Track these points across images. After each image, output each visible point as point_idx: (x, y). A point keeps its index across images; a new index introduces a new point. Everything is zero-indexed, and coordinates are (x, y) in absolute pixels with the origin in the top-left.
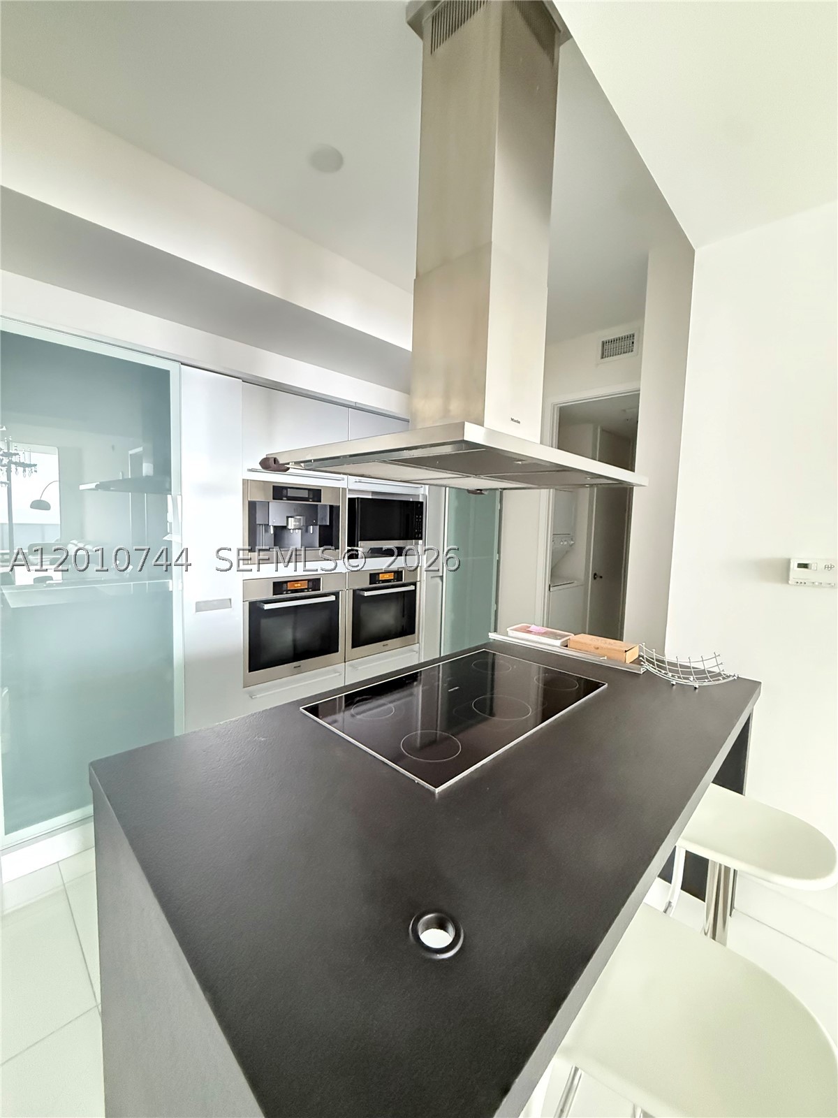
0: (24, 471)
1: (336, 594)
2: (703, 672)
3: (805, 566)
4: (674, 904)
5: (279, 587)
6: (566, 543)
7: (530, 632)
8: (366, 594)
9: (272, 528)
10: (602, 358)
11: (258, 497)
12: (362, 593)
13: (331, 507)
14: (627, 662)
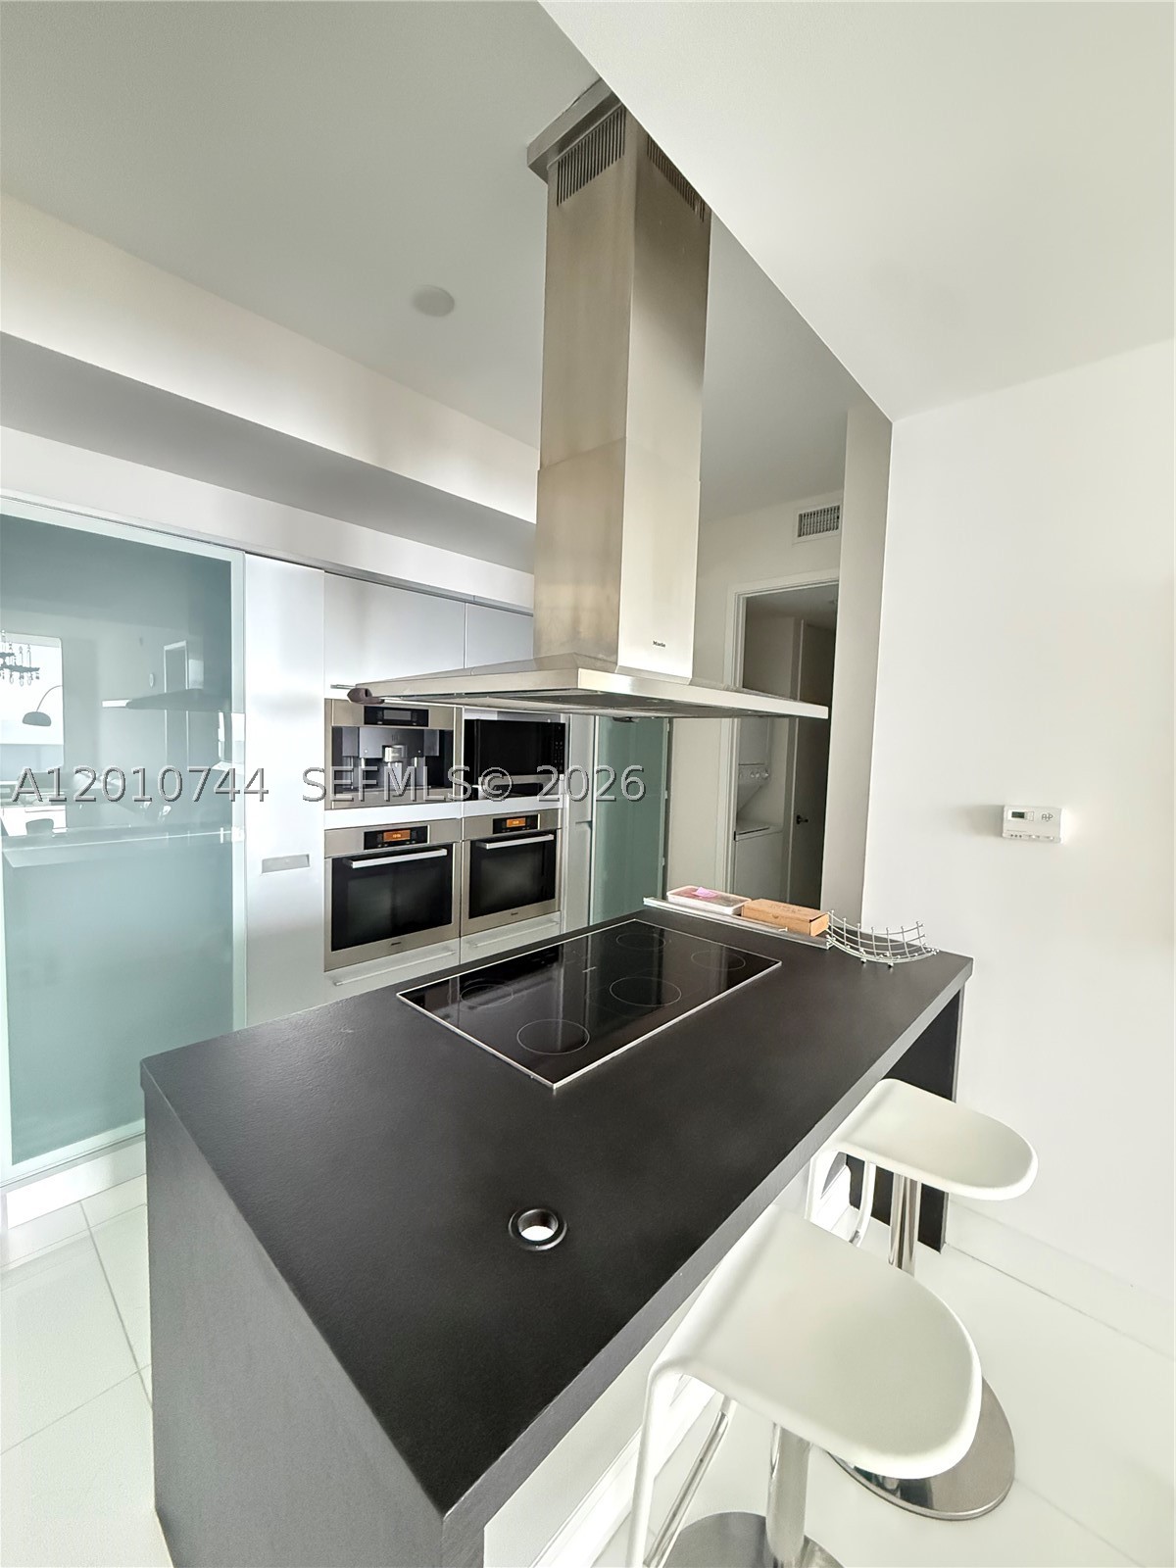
0: (22, 677)
1: (449, 847)
2: (901, 946)
3: (1021, 815)
4: (862, 1233)
5: (372, 838)
6: (757, 776)
7: (695, 897)
8: (489, 846)
9: (363, 761)
10: (800, 536)
11: (344, 722)
12: (482, 845)
13: (441, 732)
14: (812, 934)
